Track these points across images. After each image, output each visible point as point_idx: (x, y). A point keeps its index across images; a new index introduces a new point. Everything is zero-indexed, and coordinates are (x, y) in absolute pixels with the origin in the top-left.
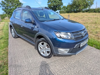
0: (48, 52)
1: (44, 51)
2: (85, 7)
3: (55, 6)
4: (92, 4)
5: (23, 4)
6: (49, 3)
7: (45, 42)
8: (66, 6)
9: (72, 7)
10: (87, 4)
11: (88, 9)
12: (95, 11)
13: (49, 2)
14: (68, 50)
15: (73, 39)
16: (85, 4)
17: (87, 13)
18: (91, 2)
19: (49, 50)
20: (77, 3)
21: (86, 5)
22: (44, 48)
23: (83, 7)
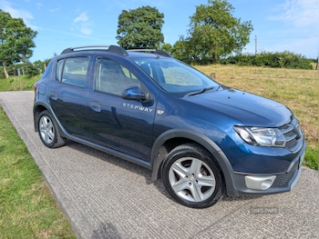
0: (204, 189)
1: (192, 188)
2: (227, 50)
3: (141, 44)
4: (245, 41)
5: (36, 33)
6: (121, 35)
7: (198, 157)
8: (172, 45)
9: (190, 47)
10: (232, 40)
11: (234, 54)
12: (254, 61)
13: (123, 30)
14: (273, 178)
15: (284, 145)
16: (228, 41)
17: (234, 65)
18: (243, 36)
19: (210, 181)
20: (204, 38)
21: (230, 44)
22: (191, 178)
23: (222, 49)
